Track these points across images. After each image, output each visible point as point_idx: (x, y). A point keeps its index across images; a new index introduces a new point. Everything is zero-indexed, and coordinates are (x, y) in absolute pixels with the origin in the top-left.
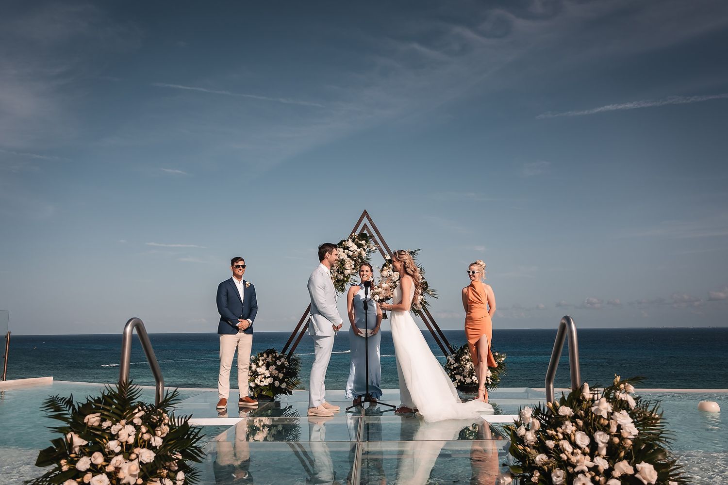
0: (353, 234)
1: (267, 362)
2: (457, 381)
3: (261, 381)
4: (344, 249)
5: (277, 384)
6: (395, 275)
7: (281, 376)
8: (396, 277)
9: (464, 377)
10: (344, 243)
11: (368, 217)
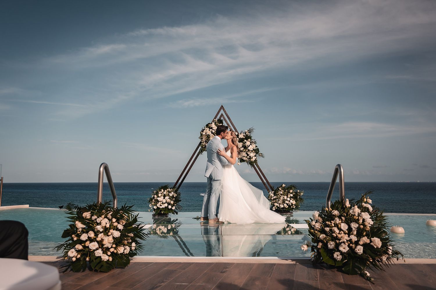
0: (215, 120)
1: (164, 194)
2: (275, 206)
3: (160, 205)
4: (210, 128)
5: (170, 207)
6: (240, 144)
7: (172, 202)
8: (241, 145)
9: (280, 204)
10: (209, 125)
11: (224, 110)
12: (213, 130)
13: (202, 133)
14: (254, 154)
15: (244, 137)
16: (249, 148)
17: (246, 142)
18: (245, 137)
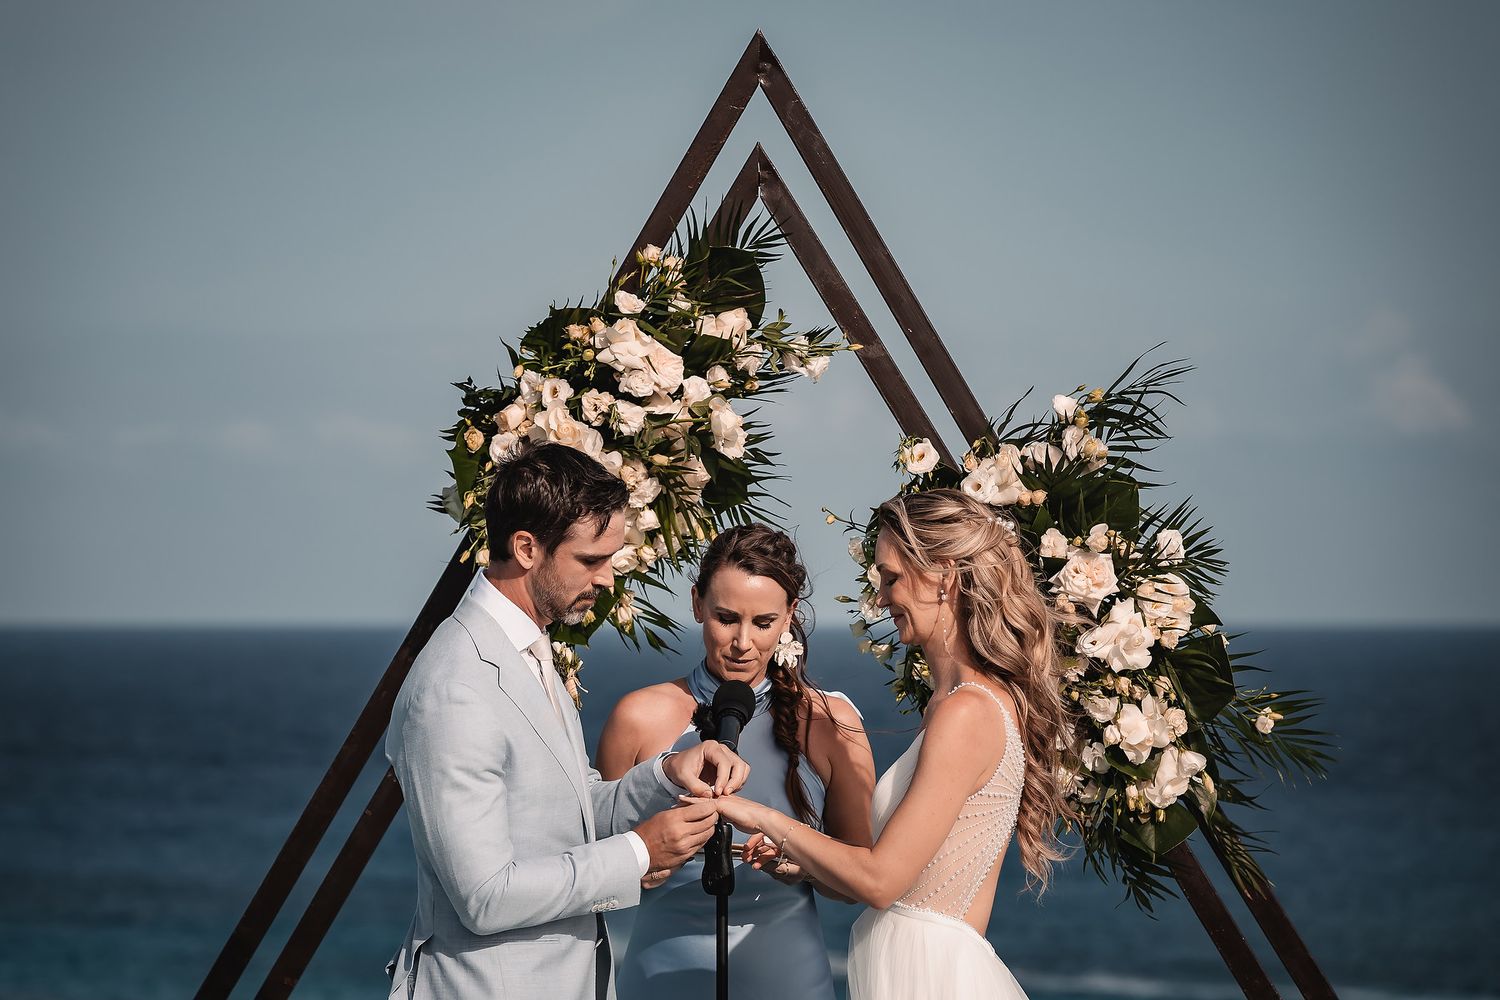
0: (653, 251)
11: (783, 97)
12: (628, 397)
13: (475, 439)
14: (1178, 719)
15: (1026, 496)
16: (1097, 644)
17: (1055, 565)
18: (1040, 496)
